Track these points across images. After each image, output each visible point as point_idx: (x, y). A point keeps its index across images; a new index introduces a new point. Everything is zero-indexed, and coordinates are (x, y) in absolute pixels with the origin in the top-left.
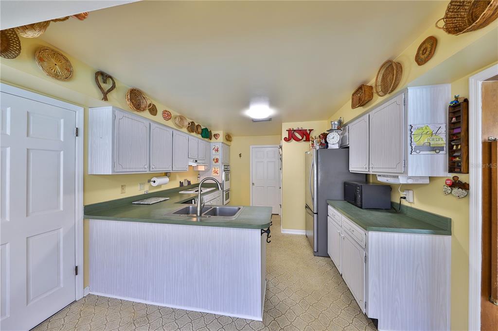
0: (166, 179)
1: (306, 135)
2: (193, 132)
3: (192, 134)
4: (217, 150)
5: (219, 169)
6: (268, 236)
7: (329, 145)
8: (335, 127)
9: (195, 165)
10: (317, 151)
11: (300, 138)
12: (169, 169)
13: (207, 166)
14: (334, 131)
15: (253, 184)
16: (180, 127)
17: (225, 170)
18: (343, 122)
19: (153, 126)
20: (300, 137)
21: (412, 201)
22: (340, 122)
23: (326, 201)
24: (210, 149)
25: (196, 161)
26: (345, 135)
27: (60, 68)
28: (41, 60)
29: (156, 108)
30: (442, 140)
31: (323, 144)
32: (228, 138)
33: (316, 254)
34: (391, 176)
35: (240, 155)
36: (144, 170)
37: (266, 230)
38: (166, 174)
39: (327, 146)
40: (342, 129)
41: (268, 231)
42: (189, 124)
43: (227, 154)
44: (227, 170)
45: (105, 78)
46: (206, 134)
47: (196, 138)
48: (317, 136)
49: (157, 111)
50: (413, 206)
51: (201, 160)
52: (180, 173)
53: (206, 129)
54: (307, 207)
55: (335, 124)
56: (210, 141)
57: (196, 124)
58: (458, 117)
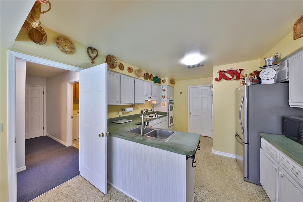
0: (132, 109)
1: (236, 74)
2: (148, 79)
3: (147, 80)
4: (165, 91)
5: (165, 103)
6: (193, 161)
7: (262, 81)
8: (269, 63)
9: (149, 100)
10: (249, 86)
12: (133, 103)
13: (158, 101)
14: (269, 67)
15: (190, 113)
16: (139, 76)
17: (170, 103)
18: (280, 58)
19: (122, 76)
20: (230, 77)
23: (259, 133)
24: (160, 90)
25: (150, 98)
26: (283, 70)
27: (68, 47)
28: (58, 44)
29: (123, 65)
31: (256, 80)
32: (172, 82)
33: (247, 179)
35: (181, 93)
36: (116, 103)
37: (191, 156)
38: (132, 106)
39: (260, 82)
40: (278, 64)
41: (193, 157)
42: (145, 74)
43: (172, 93)
44: (171, 103)
45: (92, 50)
46: (157, 80)
47: (150, 83)
48: (248, 74)
49: (124, 68)
51: (153, 97)
52: (141, 105)
53: (157, 77)
54: (237, 135)
55: (269, 60)
56: (160, 85)
57: (150, 74)
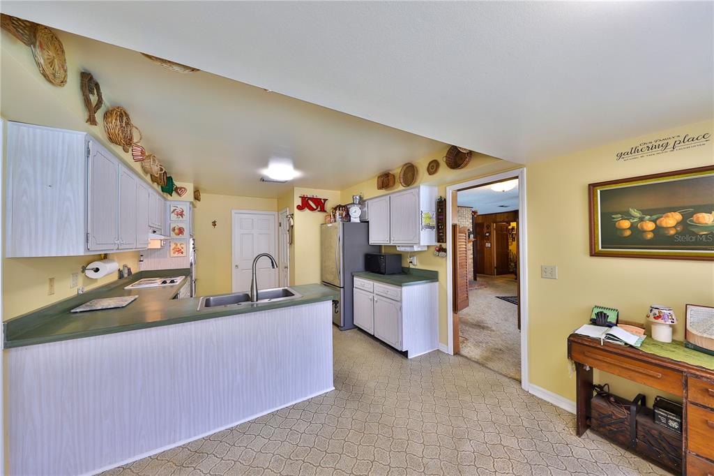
4: (182, 214)
7: (351, 218)
8: (356, 201)
10: (344, 223)
11: (315, 208)
14: (356, 205)
15: (236, 266)
18: (363, 198)
19: (121, 169)
21: (416, 264)
22: (361, 198)
23: (352, 274)
24: (167, 212)
25: (154, 232)
26: (365, 210)
28: (41, 46)
30: (434, 223)
33: (343, 328)
34: (407, 246)
35: (214, 224)
40: (362, 204)
45: (93, 86)
47: (155, 192)
50: (416, 267)
51: (158, 230)
55: (356, 198)
56: (169, 197)
58: (442, 209)
